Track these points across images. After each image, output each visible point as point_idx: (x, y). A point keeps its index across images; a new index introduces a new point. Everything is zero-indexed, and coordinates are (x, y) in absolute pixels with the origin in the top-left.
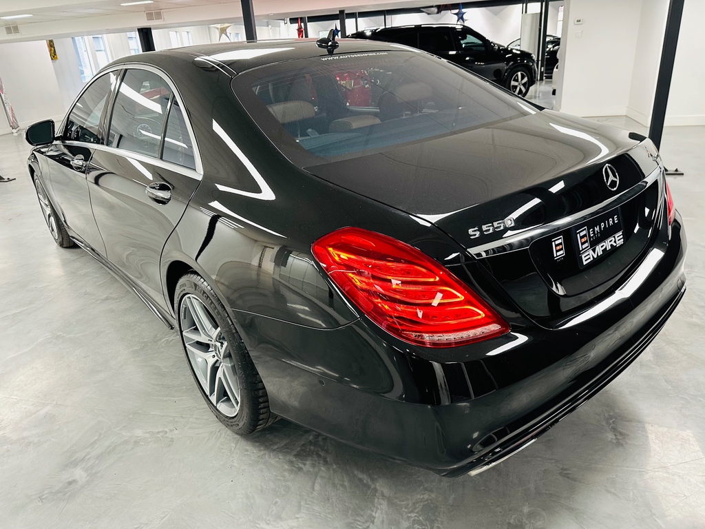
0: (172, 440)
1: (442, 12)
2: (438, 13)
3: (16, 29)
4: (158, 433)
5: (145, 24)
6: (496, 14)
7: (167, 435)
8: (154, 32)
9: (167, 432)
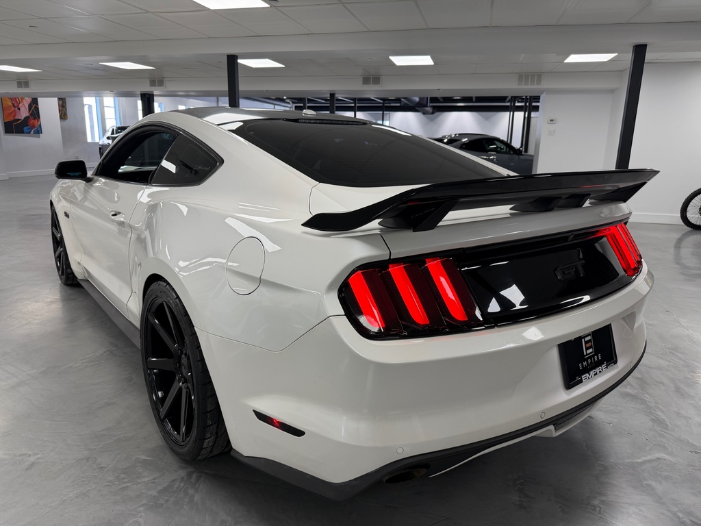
0: (33, 464)
1: (437, 113)
2: (433, 113)
3: (26, 84)
4: (21, 455)
5: (147, 89)
6: (487, 119)
7: (28, 458)
8: (155, 98)
9: (30, 455)
